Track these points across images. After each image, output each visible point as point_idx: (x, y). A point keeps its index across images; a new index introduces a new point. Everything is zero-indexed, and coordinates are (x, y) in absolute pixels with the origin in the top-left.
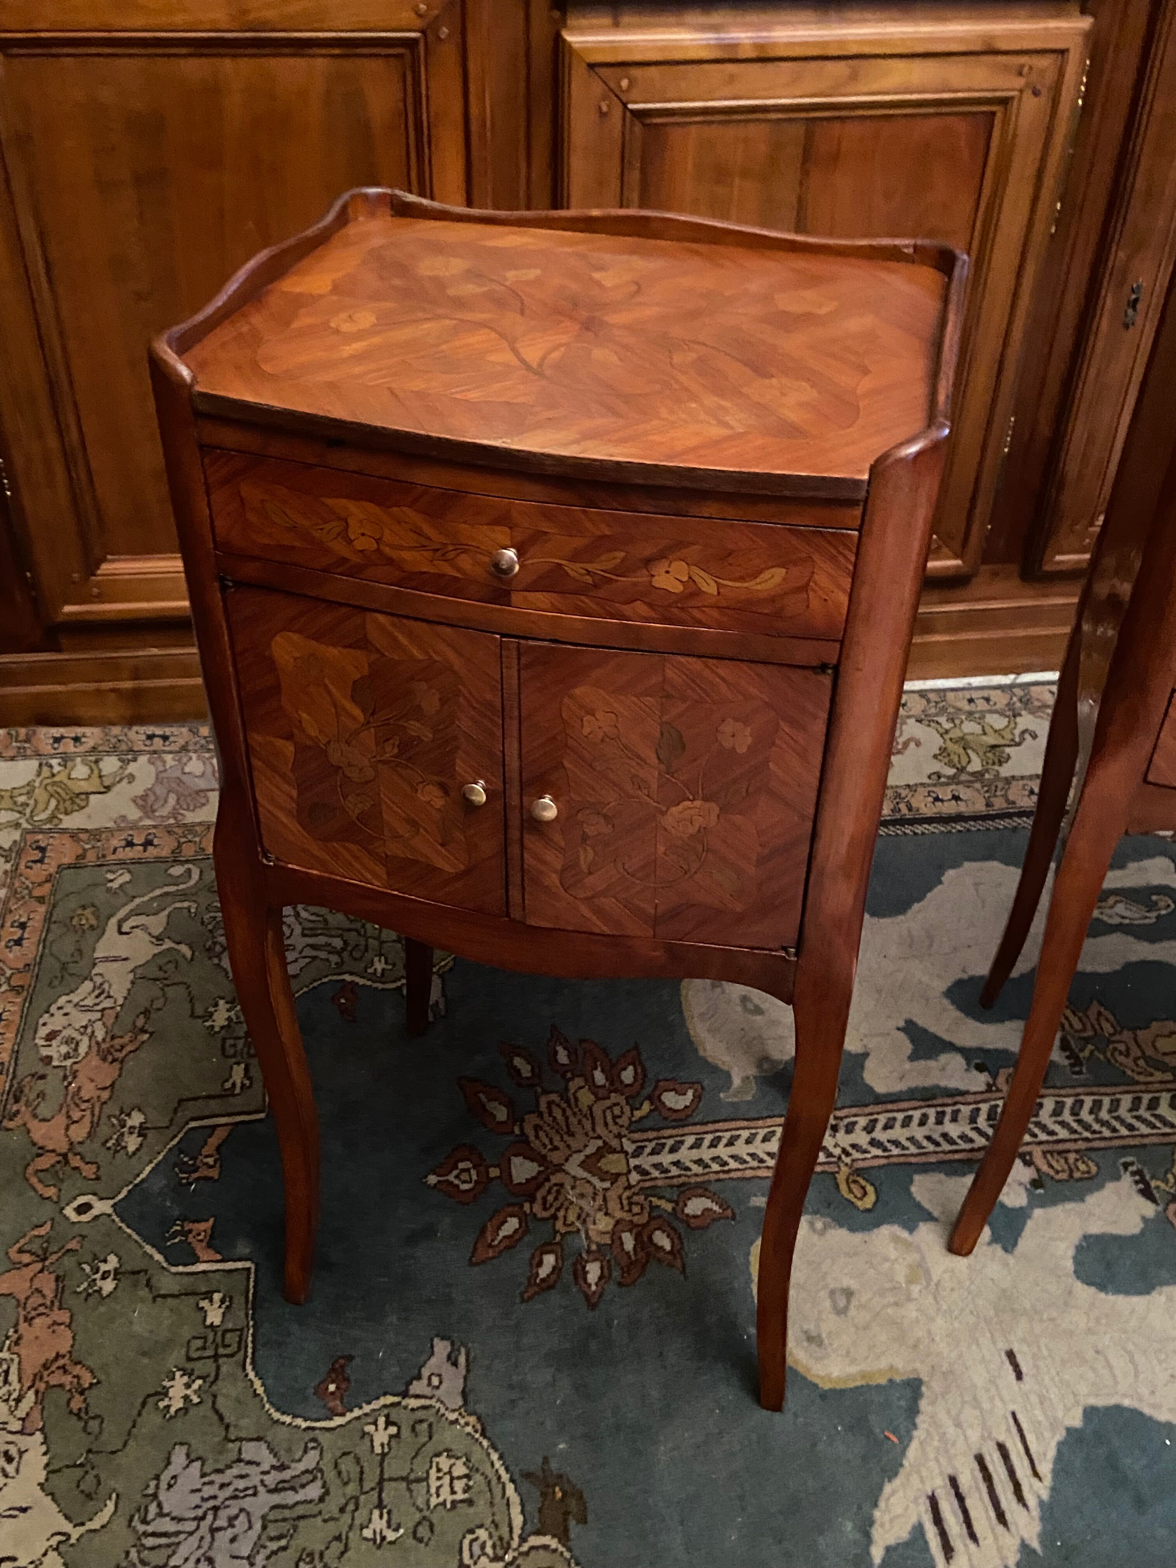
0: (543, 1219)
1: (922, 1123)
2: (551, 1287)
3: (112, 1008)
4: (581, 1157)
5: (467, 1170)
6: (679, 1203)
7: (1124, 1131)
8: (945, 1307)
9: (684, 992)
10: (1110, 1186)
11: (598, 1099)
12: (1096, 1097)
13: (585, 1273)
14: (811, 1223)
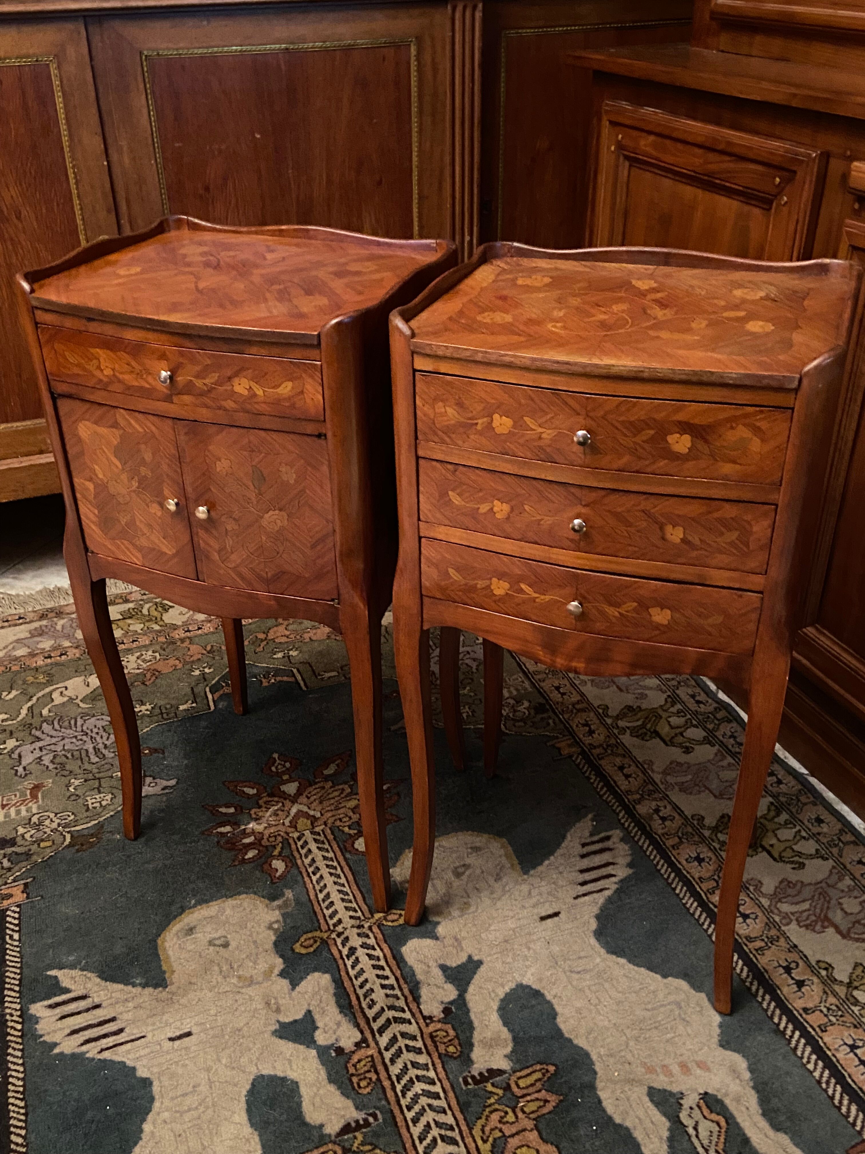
1: (379, 976)
2: (213, 814)
4: (306, 810)
5: (285, 767)
6: (279, 856)
12: (442, 1095)
13: (224, 826)
14: (277, 921)
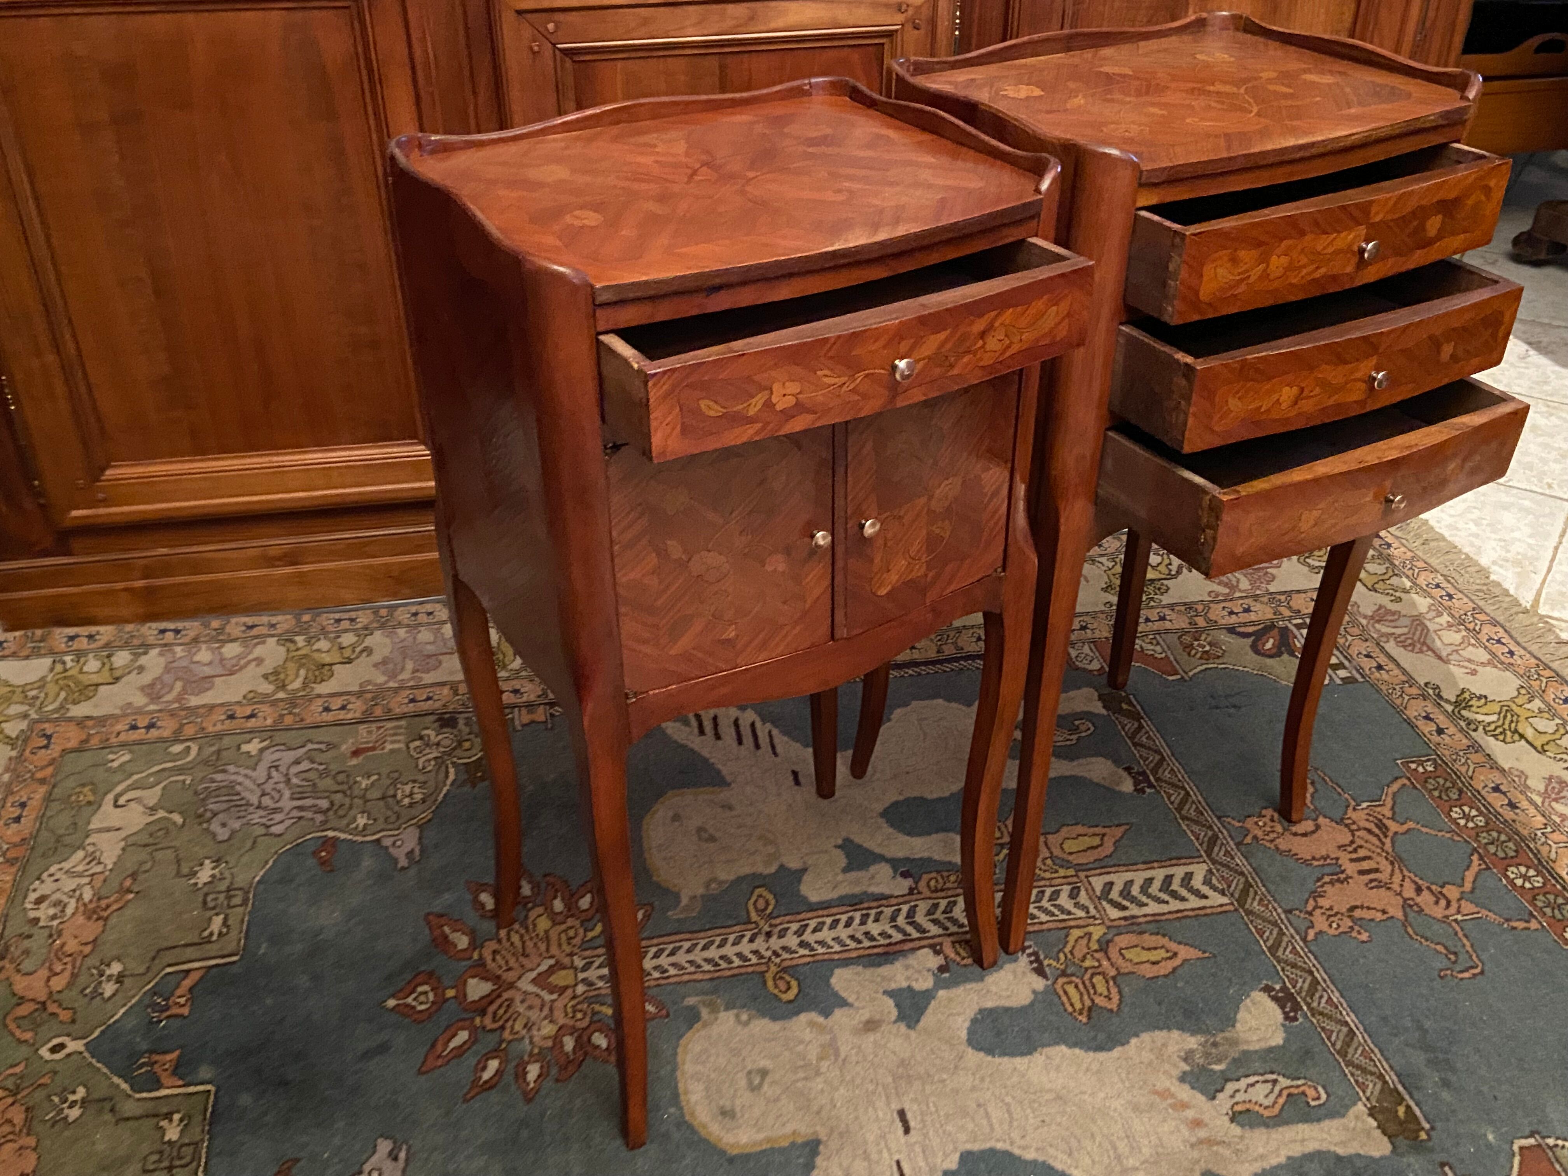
0: (492, 1031)
1: (848, 925)
2: (491, 1088)
3: (102, 873)
4: (533, 974)
5: (426, 993)
8: (848, 1078)
9: (645, 827)
11: (555, 924)
13: (525, 1073)
14: (737, 1016)
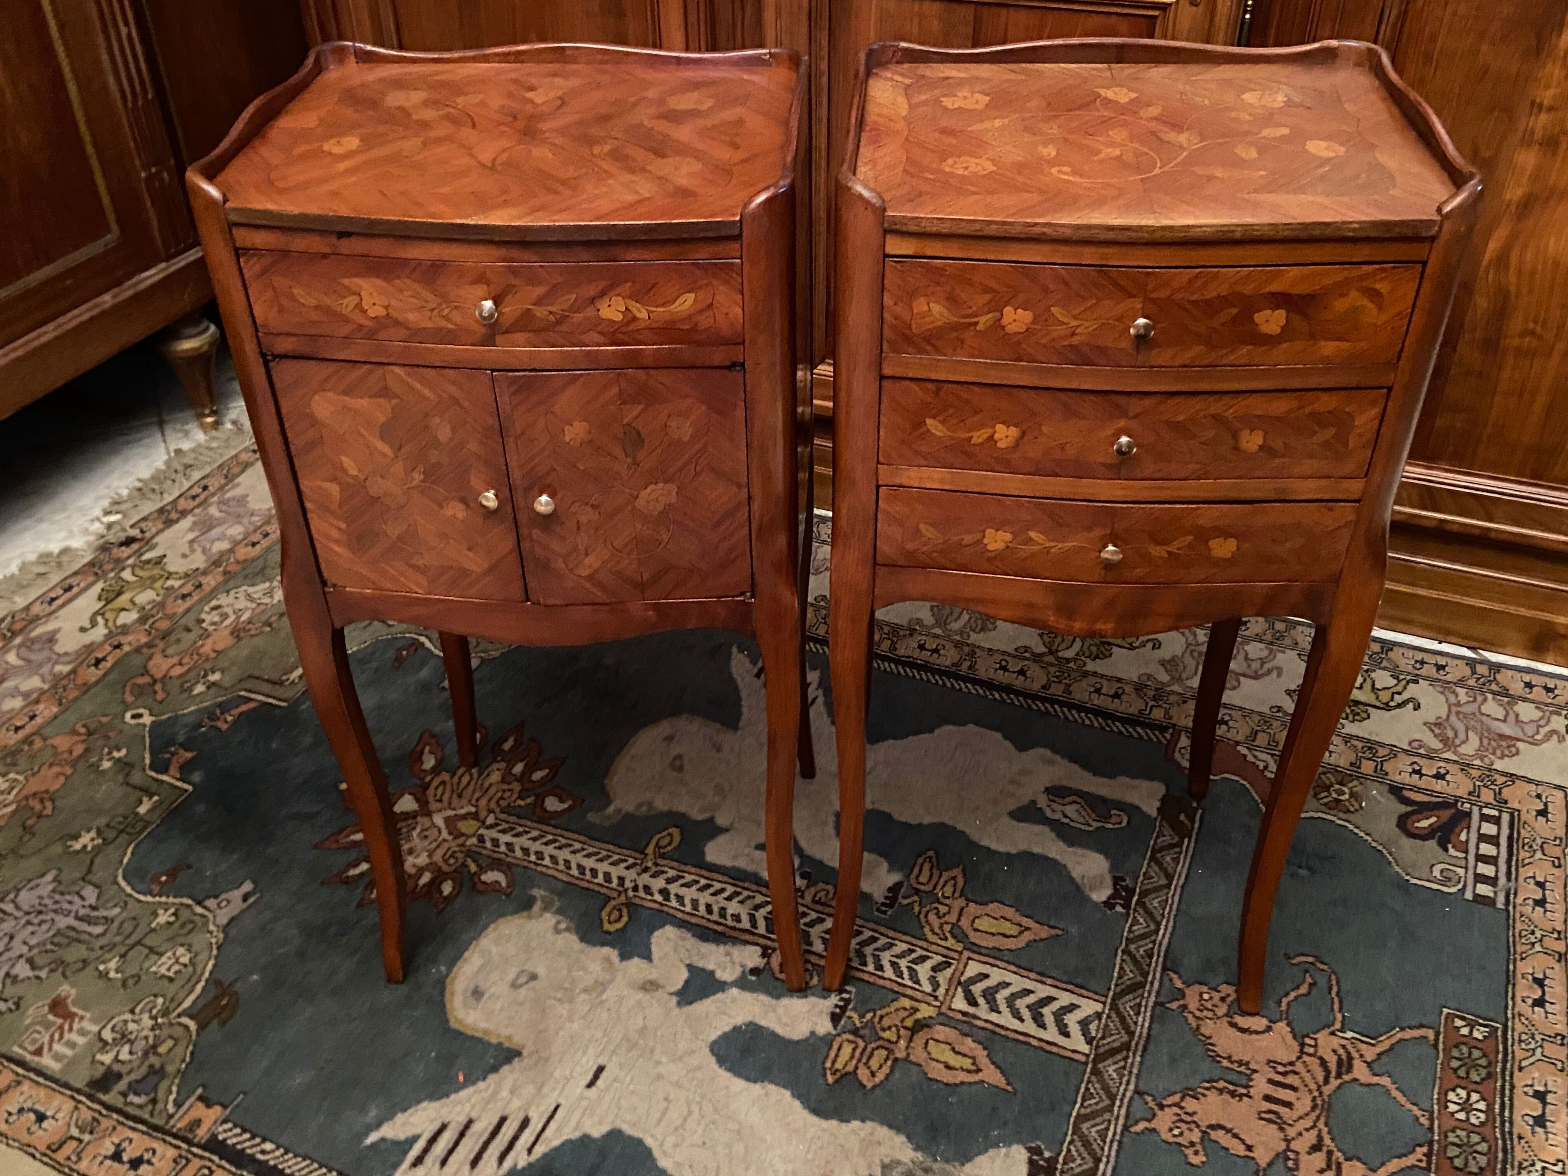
1: (716, 894)
2: (347, 883)
3: (266, 604)
4: (452, 813)
6: (482, 869)
7: (871, 968)
8: (590, 1018)
10: (812, 1000)
11: (502, 781)
12: (876, 935)
14: (558, 922)
